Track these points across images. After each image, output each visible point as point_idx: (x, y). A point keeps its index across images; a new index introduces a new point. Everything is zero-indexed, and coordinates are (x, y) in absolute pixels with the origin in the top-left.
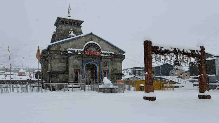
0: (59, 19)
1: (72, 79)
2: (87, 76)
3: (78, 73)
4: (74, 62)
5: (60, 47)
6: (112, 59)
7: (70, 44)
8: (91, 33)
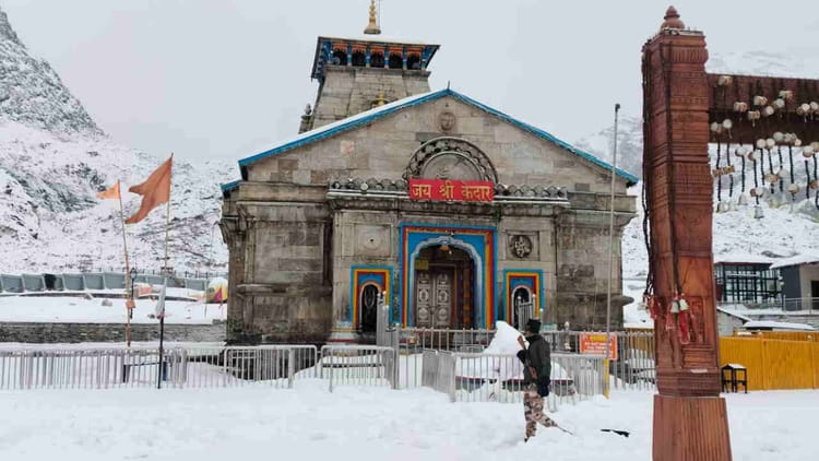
0: (325, 44)
1: (348, 325)
2: (429, 308)
3: (377, 293)
4: (359, 238)
5: (293, 165)
6: (559, 219)
7: (342, 149)
8: (448, 90)
